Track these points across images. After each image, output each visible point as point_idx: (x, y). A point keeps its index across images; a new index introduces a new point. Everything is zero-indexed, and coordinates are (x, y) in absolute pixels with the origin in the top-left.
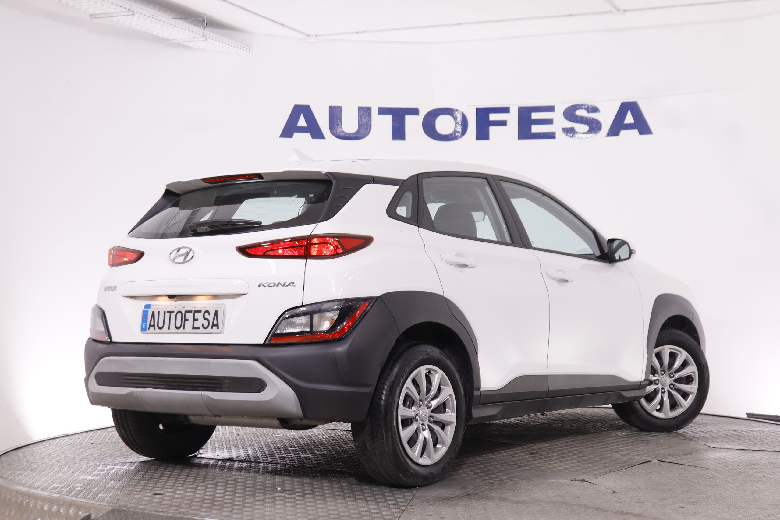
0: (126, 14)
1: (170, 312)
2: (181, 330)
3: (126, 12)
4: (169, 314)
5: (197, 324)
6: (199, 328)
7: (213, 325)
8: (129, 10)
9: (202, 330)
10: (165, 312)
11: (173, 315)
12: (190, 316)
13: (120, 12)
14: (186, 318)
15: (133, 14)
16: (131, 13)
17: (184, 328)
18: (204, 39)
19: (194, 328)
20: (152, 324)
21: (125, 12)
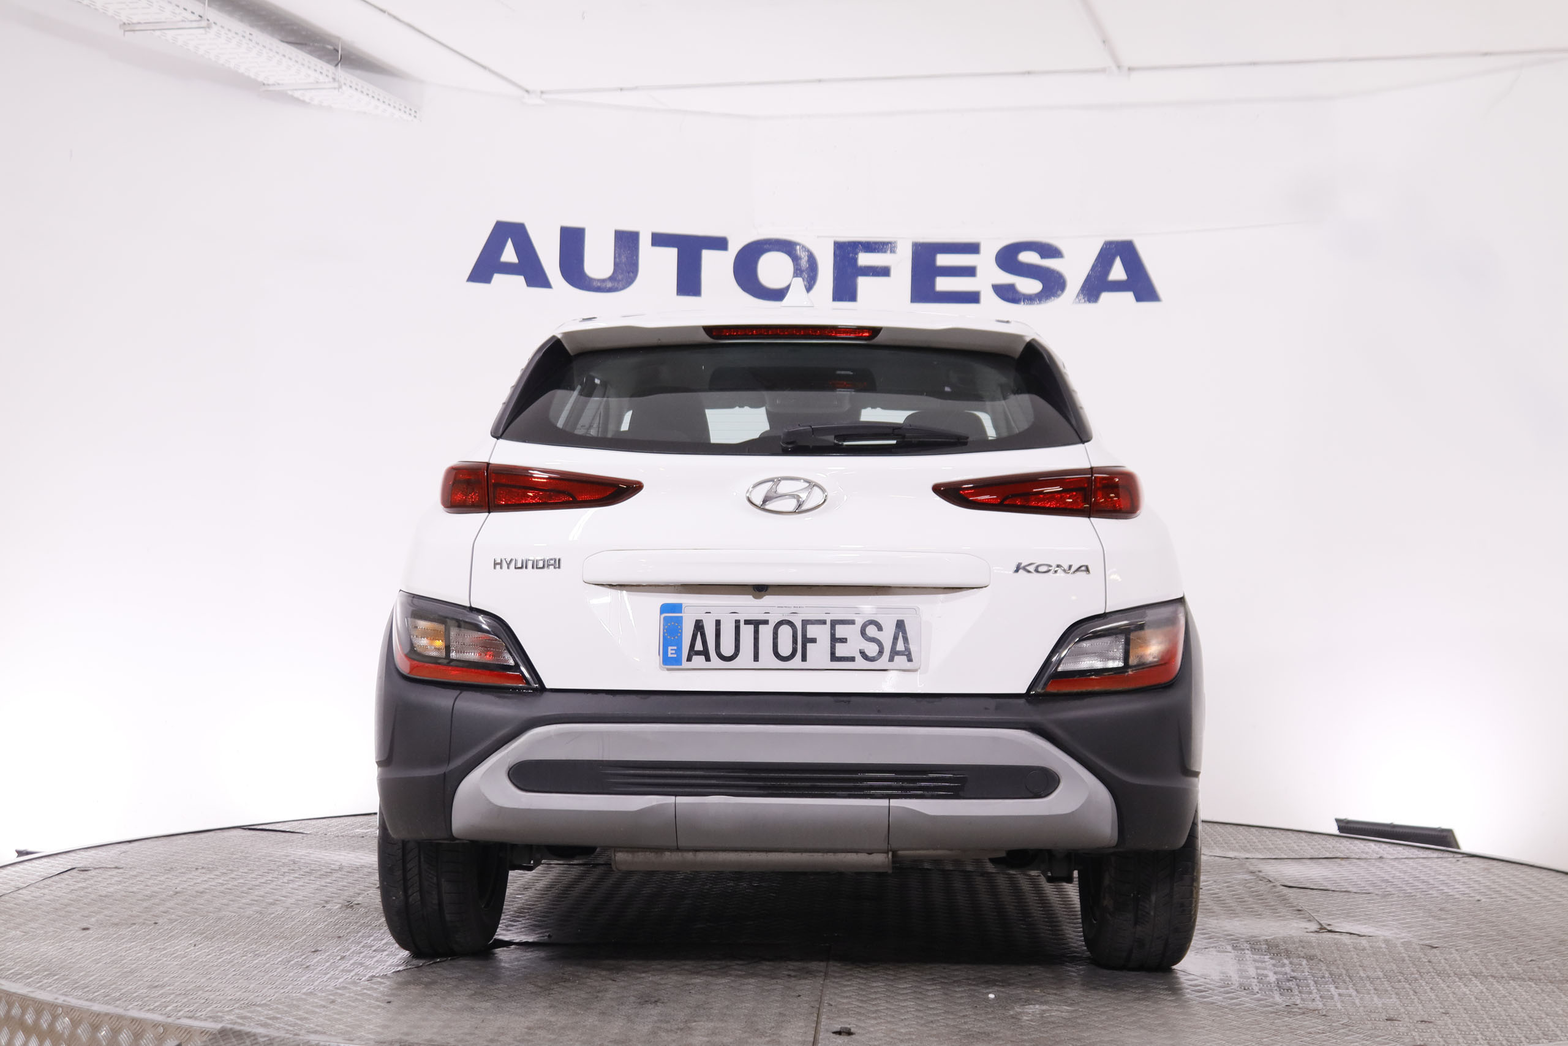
1: (756, 624)
2: (797, 661)
4: (751, 627)
5: (841, 650)
6: (852, 659)
7: (894, 653)
9: (860, 662)
10: (737, 622)
11: (766, 632)
12: (821, 633)
14: (809, 636)
17: (804, 658)
19: (834, 658)
20: (699, 646)
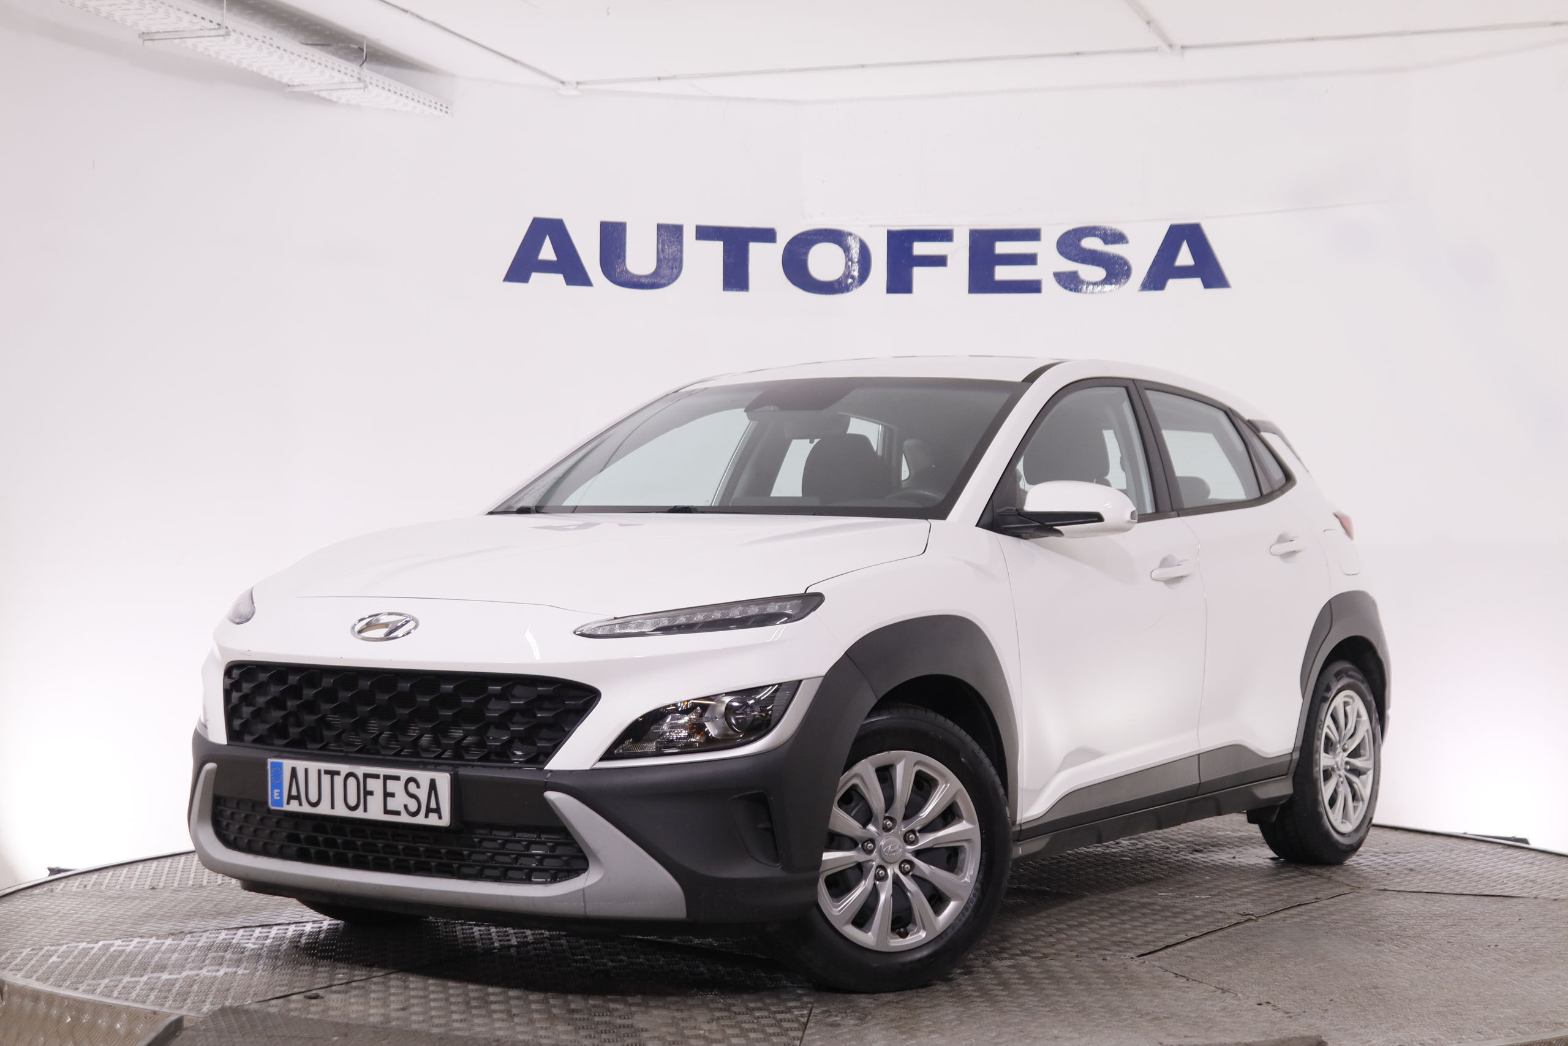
0: (213, 33)
3: (214, 29)
8: (217, 27)
13: (201, 29)
15: (228, 34)
16: (223, 32)
18: (361, 85)
21: (210, 29)
